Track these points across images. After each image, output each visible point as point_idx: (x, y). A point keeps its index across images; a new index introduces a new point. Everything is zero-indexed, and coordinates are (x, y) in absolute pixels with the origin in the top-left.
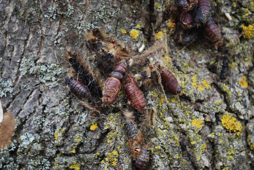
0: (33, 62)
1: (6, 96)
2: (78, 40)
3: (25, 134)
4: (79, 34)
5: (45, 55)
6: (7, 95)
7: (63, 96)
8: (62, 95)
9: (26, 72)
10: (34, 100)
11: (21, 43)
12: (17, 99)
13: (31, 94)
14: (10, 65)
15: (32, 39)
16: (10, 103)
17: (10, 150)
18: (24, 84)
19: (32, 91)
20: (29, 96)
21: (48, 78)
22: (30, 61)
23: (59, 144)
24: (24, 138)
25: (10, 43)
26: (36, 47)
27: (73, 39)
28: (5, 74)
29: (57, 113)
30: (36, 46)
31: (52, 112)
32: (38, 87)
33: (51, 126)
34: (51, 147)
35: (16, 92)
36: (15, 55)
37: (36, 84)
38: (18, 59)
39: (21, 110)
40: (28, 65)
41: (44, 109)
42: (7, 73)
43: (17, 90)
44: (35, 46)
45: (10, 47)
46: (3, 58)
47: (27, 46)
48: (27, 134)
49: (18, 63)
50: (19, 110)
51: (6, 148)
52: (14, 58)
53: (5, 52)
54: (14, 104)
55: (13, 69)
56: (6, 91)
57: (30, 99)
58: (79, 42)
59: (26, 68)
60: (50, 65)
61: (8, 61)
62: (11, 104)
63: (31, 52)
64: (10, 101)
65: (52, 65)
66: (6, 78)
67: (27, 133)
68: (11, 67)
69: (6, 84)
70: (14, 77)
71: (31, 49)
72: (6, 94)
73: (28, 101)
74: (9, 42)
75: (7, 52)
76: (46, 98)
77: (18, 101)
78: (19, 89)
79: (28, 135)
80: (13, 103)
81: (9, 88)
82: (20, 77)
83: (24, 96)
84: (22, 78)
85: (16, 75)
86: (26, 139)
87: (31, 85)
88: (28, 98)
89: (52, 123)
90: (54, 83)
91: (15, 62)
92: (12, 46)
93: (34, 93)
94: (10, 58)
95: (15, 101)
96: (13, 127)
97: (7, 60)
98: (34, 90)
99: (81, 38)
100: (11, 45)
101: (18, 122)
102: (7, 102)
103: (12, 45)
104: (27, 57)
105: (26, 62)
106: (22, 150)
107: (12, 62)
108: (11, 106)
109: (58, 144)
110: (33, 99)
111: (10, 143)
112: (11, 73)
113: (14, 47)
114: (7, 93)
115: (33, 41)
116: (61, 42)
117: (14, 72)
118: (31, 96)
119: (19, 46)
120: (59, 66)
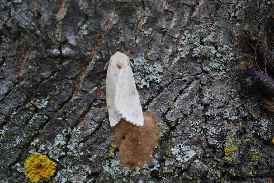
0: (198, 39)
1: (148, 86)
2: (258, 16)
3: (178, 146)
4: (261, 7)
5: (216, 32)
6: (150, 85)
7: (233, 93)
8: (231, 92)
9: (187, 53)
10: (192, 96)
11: (186, 9)
12: (166, 92)
13: (187, 87)
14: (162, 41)
15: (203, 5)
16: (153, 98)
17: (151, 170)
18: (180, 71)
19: (190, 83)
20: (185, 88)
21: (215, 65)
22: (195, 38)
23: (234, 162)
24: (176, 152)
25: (169, 7)
26: (205, 18)
27: (253, 14)
28: (153, 53)
29: (226, 117)
30: (207, 17)
31: (218, 115)
32: (199, 78)
33: (218, 135)
34: (214, 166)
35: (165, 83)
36: (174, 27)
37: (196, 73)
38: (177, 34)
39: (169, 109)
40: (191, 43)
41: (205, 110)
42: (156, 51)
43: (168, 80)
44: (204, 16)
45: (168, 14)
46: (154, 29)
47: (193, 16)
48: (180, 146)
49: (175, 38)
50: (166, 110)
51: (145, 166)
52: (171, 30)
53: (159, 20)
54: (159, 100)
55: (167, 47)
56: (151, 80)
57: (186, 95)
58: (258, 19)
59: (188, 48)
60: (223, 47)
61: (160, 35)
62: (155, 99)
63: (197, 24)
64: (153, 95)
65: (225, 46)
66: (153, 61)
67: (180, 144)
68: (163, 44)
69: (151, 69)
70: (166, 59)
71: (198, 20)
72: (148, 84)
73: (181, 97)
74: (168, 5)
75: (161, 21)
76: (208, 95)
77: (167, 95)
78: (170, 78)
79: (182, 147)
80: (157, 98)
81: (156, 75)
82: (176, 60)
83: (177, 90)
84: (178, 62)
85: (171, 56)
86: (179, 154)
87: (189, 73)
88: (181, 92)
89: (220, 130)
90: (222, 73)
91: (171, 37)
92: (171, 12)
93: (192, 85)
94: (164, 30)
95: (162, 96)
96: (157, 135)
97: (160, 32)
98: (193, 80)
99: (262, 13)
100: (170, 10)
101: (165, 128)
102: (148, 96)
103: (172, 10)
104: (191, 32)
105: (189, 38)
106: (172, 169)
107: (166, 36)
108: (154, 102)
109: (232, 162)
110: (190, 94)
111: (152, 158)
112: (163, 53)
113: (173, 14)
114: (150, 82)
115: (204, 8)
116: (239, 15)
117: (168, 52)
118: (187, 89)
119: (183, 13)
120: (231, 49)
